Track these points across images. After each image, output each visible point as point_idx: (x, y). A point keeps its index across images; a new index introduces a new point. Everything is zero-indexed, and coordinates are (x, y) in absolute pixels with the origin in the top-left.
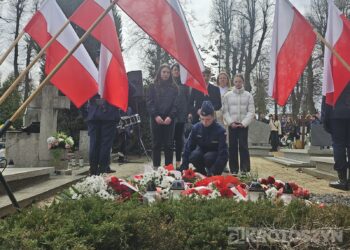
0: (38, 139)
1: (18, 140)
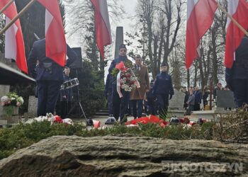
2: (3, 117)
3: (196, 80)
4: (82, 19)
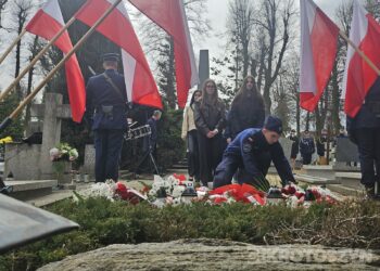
0: (40, 151)
1: (18, 152)
2: (52, 176)
3: (308, 119)
4: (154, 39)
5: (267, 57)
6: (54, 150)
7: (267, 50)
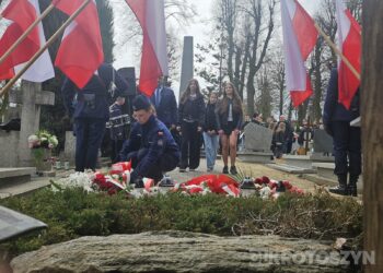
0: (18, 137)
2: (31, 163)
5: (252, 45)
6: (33, 137)
7: (252, 38)
